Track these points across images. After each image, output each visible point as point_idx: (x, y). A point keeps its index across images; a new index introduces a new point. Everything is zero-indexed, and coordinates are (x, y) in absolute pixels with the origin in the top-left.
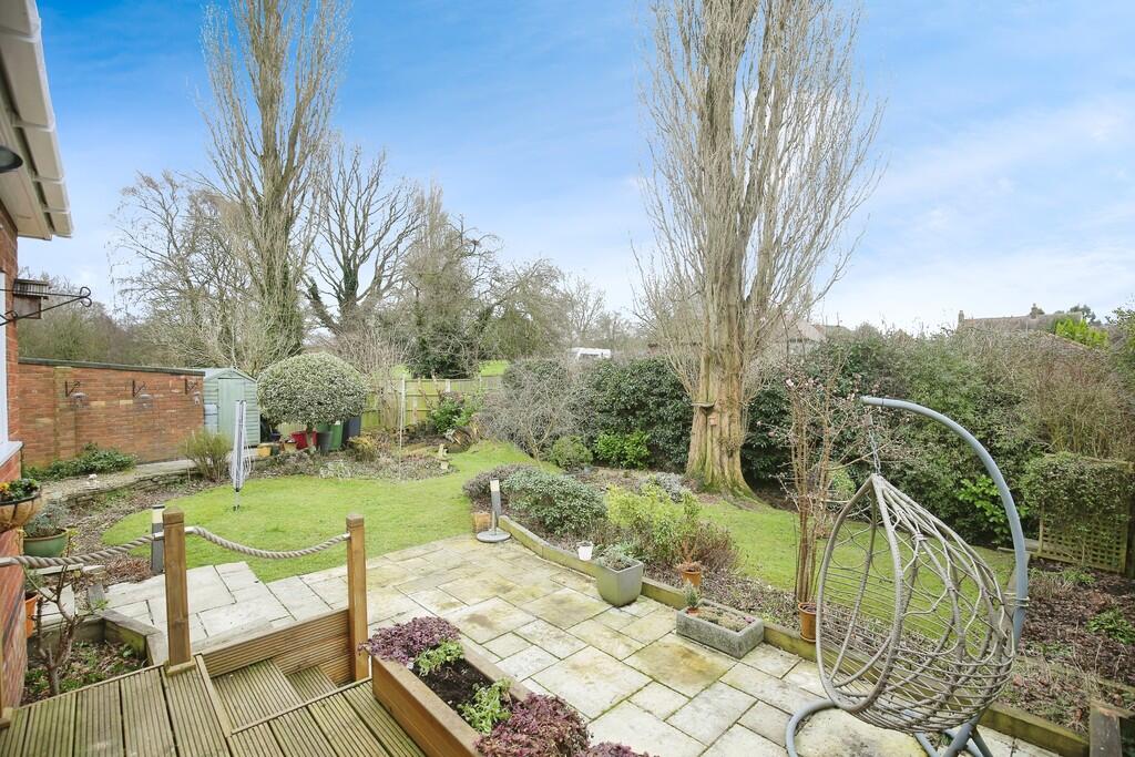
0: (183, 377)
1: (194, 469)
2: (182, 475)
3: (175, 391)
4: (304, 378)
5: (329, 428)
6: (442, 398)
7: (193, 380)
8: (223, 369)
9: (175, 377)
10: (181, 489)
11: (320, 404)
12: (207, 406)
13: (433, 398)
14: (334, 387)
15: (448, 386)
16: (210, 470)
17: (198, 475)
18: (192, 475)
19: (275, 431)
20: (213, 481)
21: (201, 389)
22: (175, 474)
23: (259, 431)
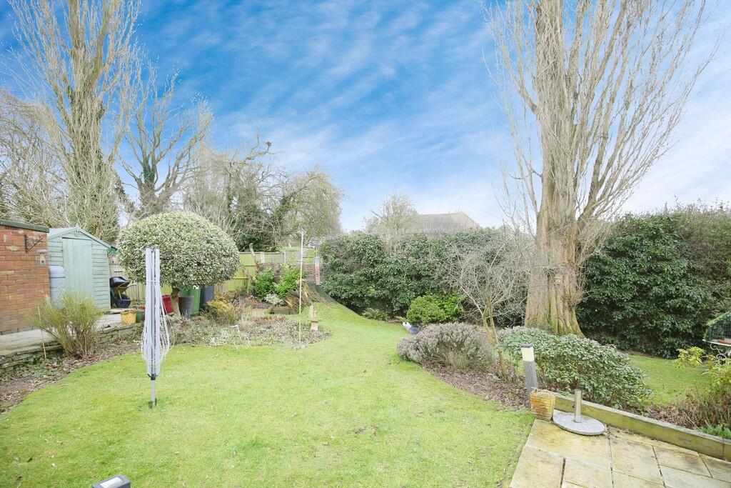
0: (21, 232)
1: (50, 344)
2: (36, 353)
3: (12, 248)
4: (178, 235)
5: (189, 293)
6: (260, 267)
7: (34, 236)
8: (66, 229)
9: (10, 231)
10: (37, 372)
11: (199, 264)
12: (52, 268)
13: (249, 269)
14: (212, 246)
15: (263, 257)
16: (74, 344)
17: (57, 351)
18: (48, 352)
19: (124, 297)
20: (79, 357)
21: (45, 246)
22: (26, 353)
23: (109, 297)
